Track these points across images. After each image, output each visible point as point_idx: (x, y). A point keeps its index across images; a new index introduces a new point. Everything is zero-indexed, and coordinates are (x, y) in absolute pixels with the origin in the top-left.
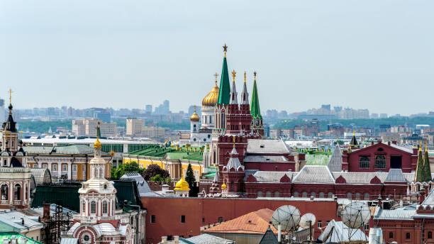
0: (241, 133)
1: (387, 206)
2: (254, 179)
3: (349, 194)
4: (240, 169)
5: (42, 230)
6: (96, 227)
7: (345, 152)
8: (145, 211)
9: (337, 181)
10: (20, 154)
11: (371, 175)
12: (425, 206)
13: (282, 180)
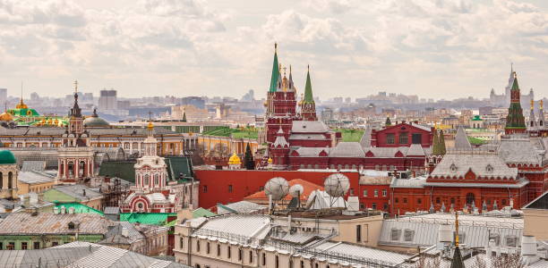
0: (287, 116)
1: (404, 176)
2: (297, 154)
3: (377, 166)
4: (286, 146)
5: (102, 200)
6: (149, 197)
7: (373, 131)
8: (198, 182)
9: (367, 155)
10: (85, 135)
11: (395, 150)
12: (433, 176)
13: (321, 154)
